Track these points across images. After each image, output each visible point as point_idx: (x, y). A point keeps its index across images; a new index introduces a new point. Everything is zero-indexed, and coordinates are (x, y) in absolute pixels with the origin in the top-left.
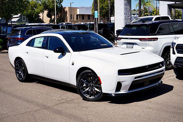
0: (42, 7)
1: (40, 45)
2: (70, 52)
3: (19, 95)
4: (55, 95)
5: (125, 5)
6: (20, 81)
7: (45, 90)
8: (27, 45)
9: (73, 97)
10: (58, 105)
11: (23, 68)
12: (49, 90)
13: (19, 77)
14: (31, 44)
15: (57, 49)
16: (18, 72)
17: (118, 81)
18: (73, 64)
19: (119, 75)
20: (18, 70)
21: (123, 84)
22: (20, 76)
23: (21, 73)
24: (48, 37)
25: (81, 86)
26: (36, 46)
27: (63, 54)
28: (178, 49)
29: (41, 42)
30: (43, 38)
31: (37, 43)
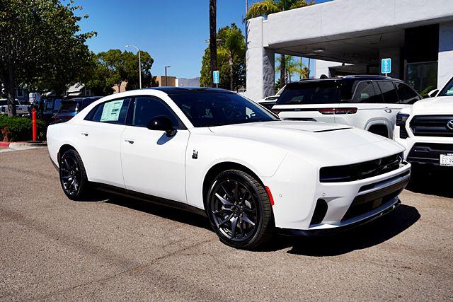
0: (118, 76)
1: (116, 117)
2: (186, 129)
3: (63, 233)
4: (151, 232)
5: (265, 62)
6: (71, 198)
7: (127, 219)
8: (86, 118)
9: (196, 238)
10: (161, 261)
11: (77, 169)
12: (137, 220)
13: (68, 188)
14: (95, 116)
15: (156, 123)
16: (67, 177)
17: (321, 196)
18: (195, 157)
19: (321, 181)
20: (67, 174)
22: (70, 187)
23: (72, 181)
24: (133, 97)
26: (105, 120)
27: (170, 135)
28: (418, 127)
29: (116, 110)
30: (122, 101)
31: (107, 113)
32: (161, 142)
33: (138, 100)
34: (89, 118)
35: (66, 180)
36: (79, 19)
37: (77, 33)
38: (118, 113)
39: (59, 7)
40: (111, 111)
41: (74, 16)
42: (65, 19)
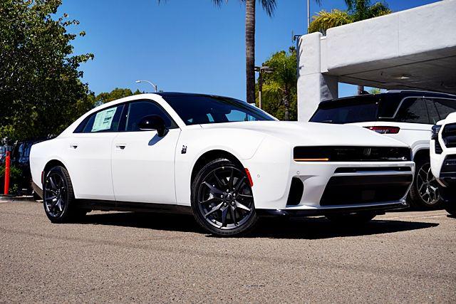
1: (108, 126)
2: (178, 127)
5: (323, 94)
6: (54, 220)
8: (76, 131)
11: (63, 187)
13: (51, 211)
14: (86, 127)
16: (51, 198)
17: (295, 174)
18: (184, 152)
19: (295, 160)
20: (51, 195)
21: (307, 185)
22: (54, 208)
23: (56, 202)
24: (127, 103)
25: (201, 201)
26: (97, 130)
27: (162, 134)
28: (449, 137)
29: (108, 119)
30: (116, 108)
31: (99, 123)
32: (152, 142)
33: (132, 106)
34: (79, 130)
35: (50, 202)
36: (73, 37)
37: (69, 56)
38: (111, 121)
39: (48, 21)
40: (103, 121)
41: (67, 33)
42: (56, 37)
